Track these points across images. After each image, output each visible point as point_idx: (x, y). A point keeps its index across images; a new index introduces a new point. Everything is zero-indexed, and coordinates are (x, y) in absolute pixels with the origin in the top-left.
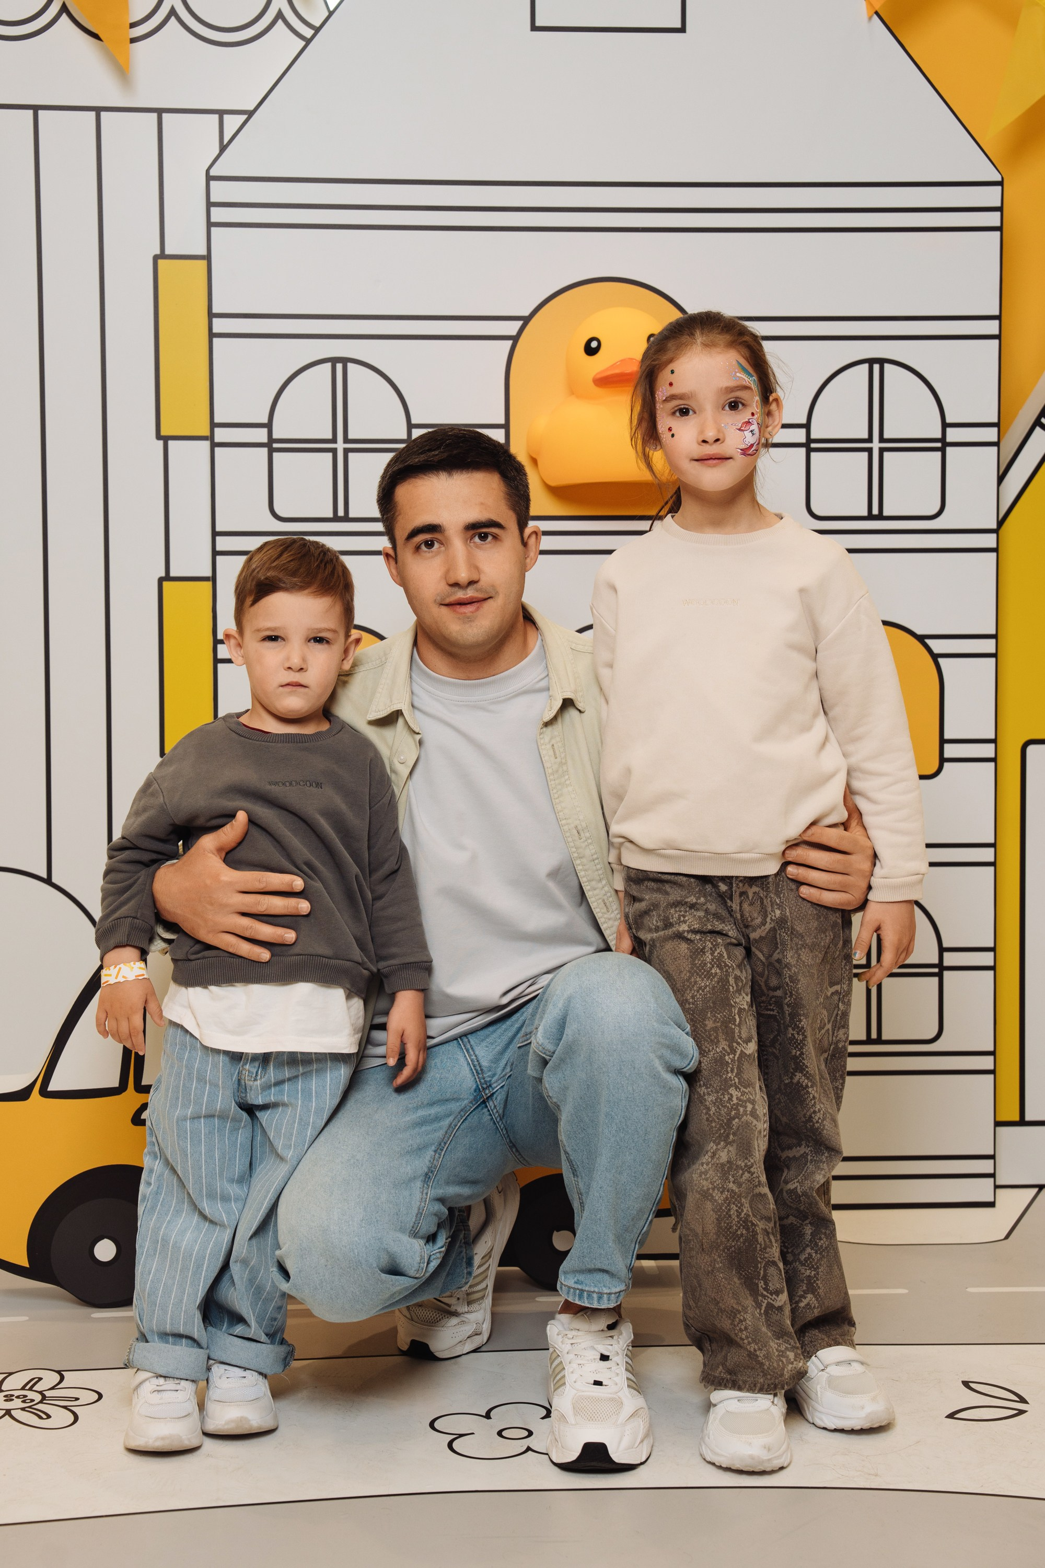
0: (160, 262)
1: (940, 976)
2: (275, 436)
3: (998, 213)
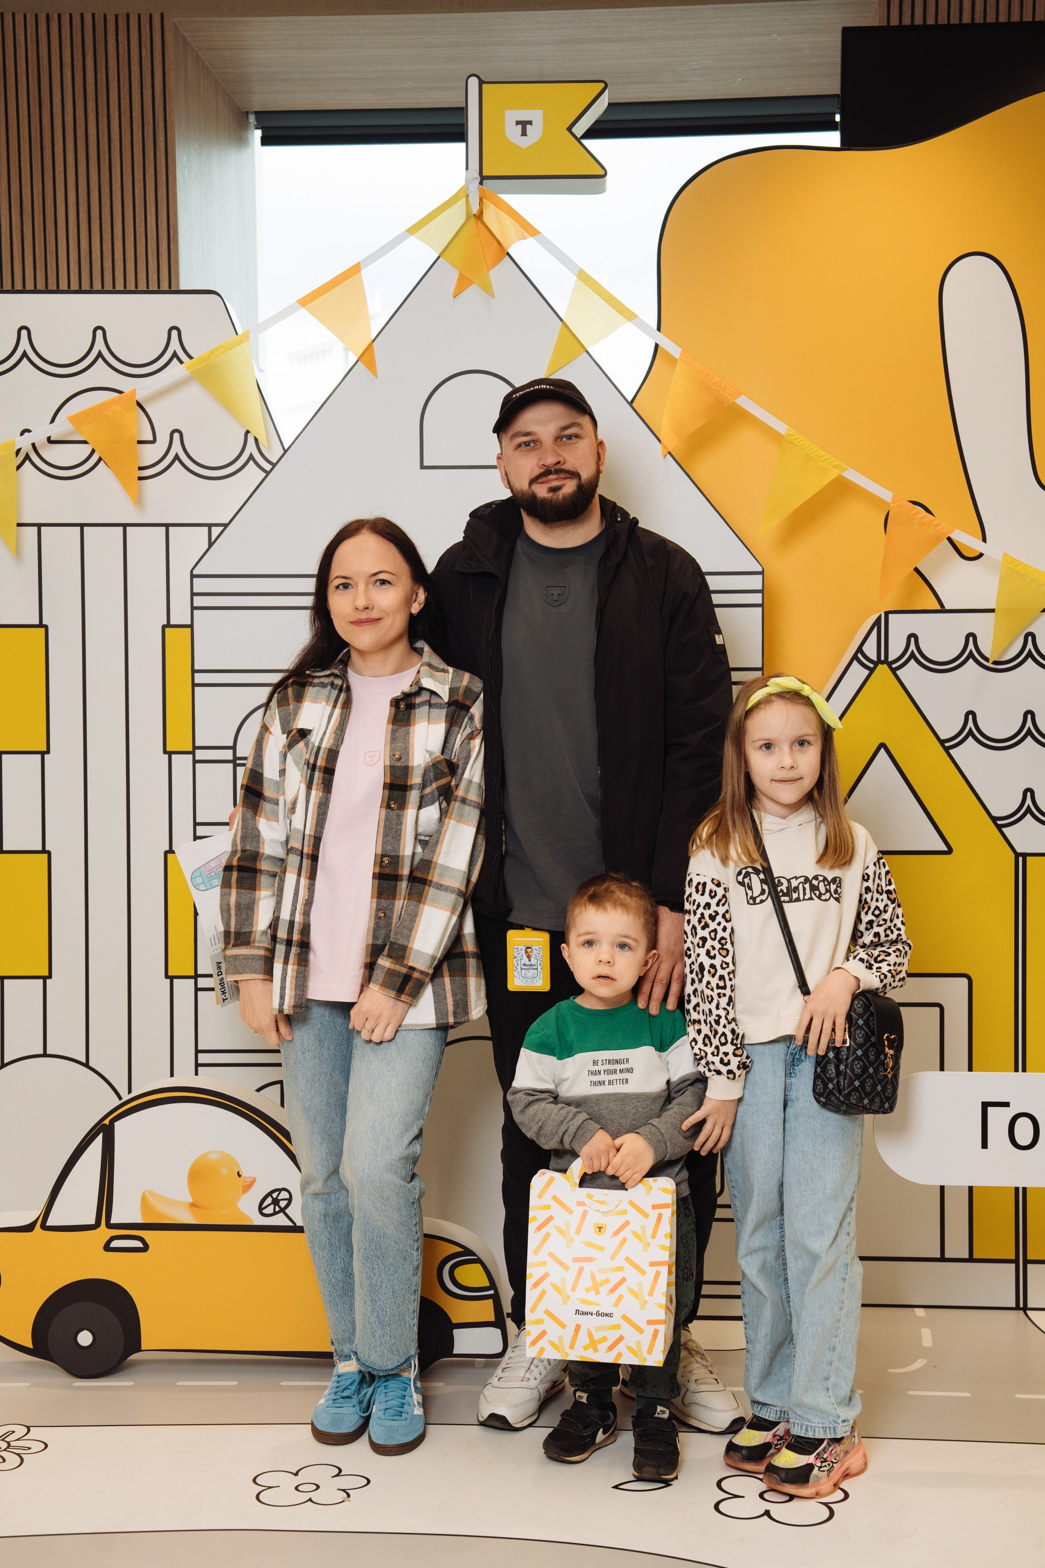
0: (166, 629)
2: (238, 755)
3: (760, 595)
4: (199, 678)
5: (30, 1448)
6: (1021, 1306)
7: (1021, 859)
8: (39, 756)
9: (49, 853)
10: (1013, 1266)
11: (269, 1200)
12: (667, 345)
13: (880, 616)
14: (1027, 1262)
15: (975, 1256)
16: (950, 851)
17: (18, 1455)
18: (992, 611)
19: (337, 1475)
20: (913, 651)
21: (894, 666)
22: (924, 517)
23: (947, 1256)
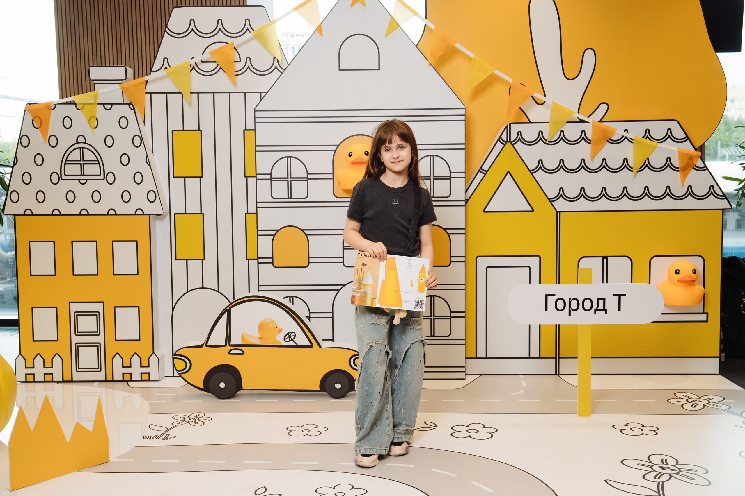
0: (245, 131)
1: (450, 319)
2: (272, 177)
3: (464, 116)
4: (258, 149)
5: (206, 420)
6: (557, 373)
7: (558, 213)
8: (199, 178)
9: (203, 214)
10: (555, 359)
11: (288, 336)
12: (429, 24)
13: (508, 125)
14: (559, 358)
15: (541, 356)
16: (533, 211)
17: (202, 421)
18: (548, 123)
19: (316, 427)
20: (519, 138)
21: (513, 143)
22: (524, 88)
23: (531, 357)
